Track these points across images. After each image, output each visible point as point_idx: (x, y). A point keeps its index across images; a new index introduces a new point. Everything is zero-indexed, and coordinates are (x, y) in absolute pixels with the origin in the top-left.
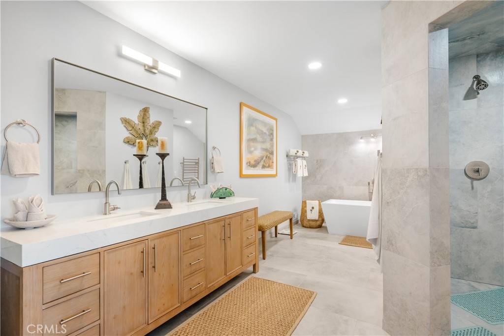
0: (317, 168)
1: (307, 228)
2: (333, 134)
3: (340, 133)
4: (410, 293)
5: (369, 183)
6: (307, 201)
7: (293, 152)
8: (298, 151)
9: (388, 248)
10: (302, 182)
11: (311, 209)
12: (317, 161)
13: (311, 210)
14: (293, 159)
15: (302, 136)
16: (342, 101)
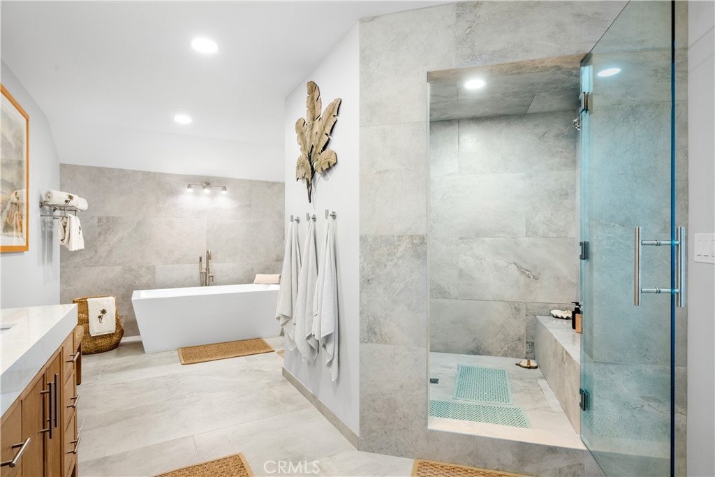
0: (100, 234)
1: (91, 353)
2: (135, 172)
3: (149, 173)
4: (402, 386)
5: (201, 258)
6: (88, 300)
7: (59, 197)
8: (71, 197)
9: (369, 340)
10: (61, 261)
11: (100, 314)
12: (100, 219)
13: (100, 317)
14: (48, 213)
15: (62, 166)
16: (183, 119)
